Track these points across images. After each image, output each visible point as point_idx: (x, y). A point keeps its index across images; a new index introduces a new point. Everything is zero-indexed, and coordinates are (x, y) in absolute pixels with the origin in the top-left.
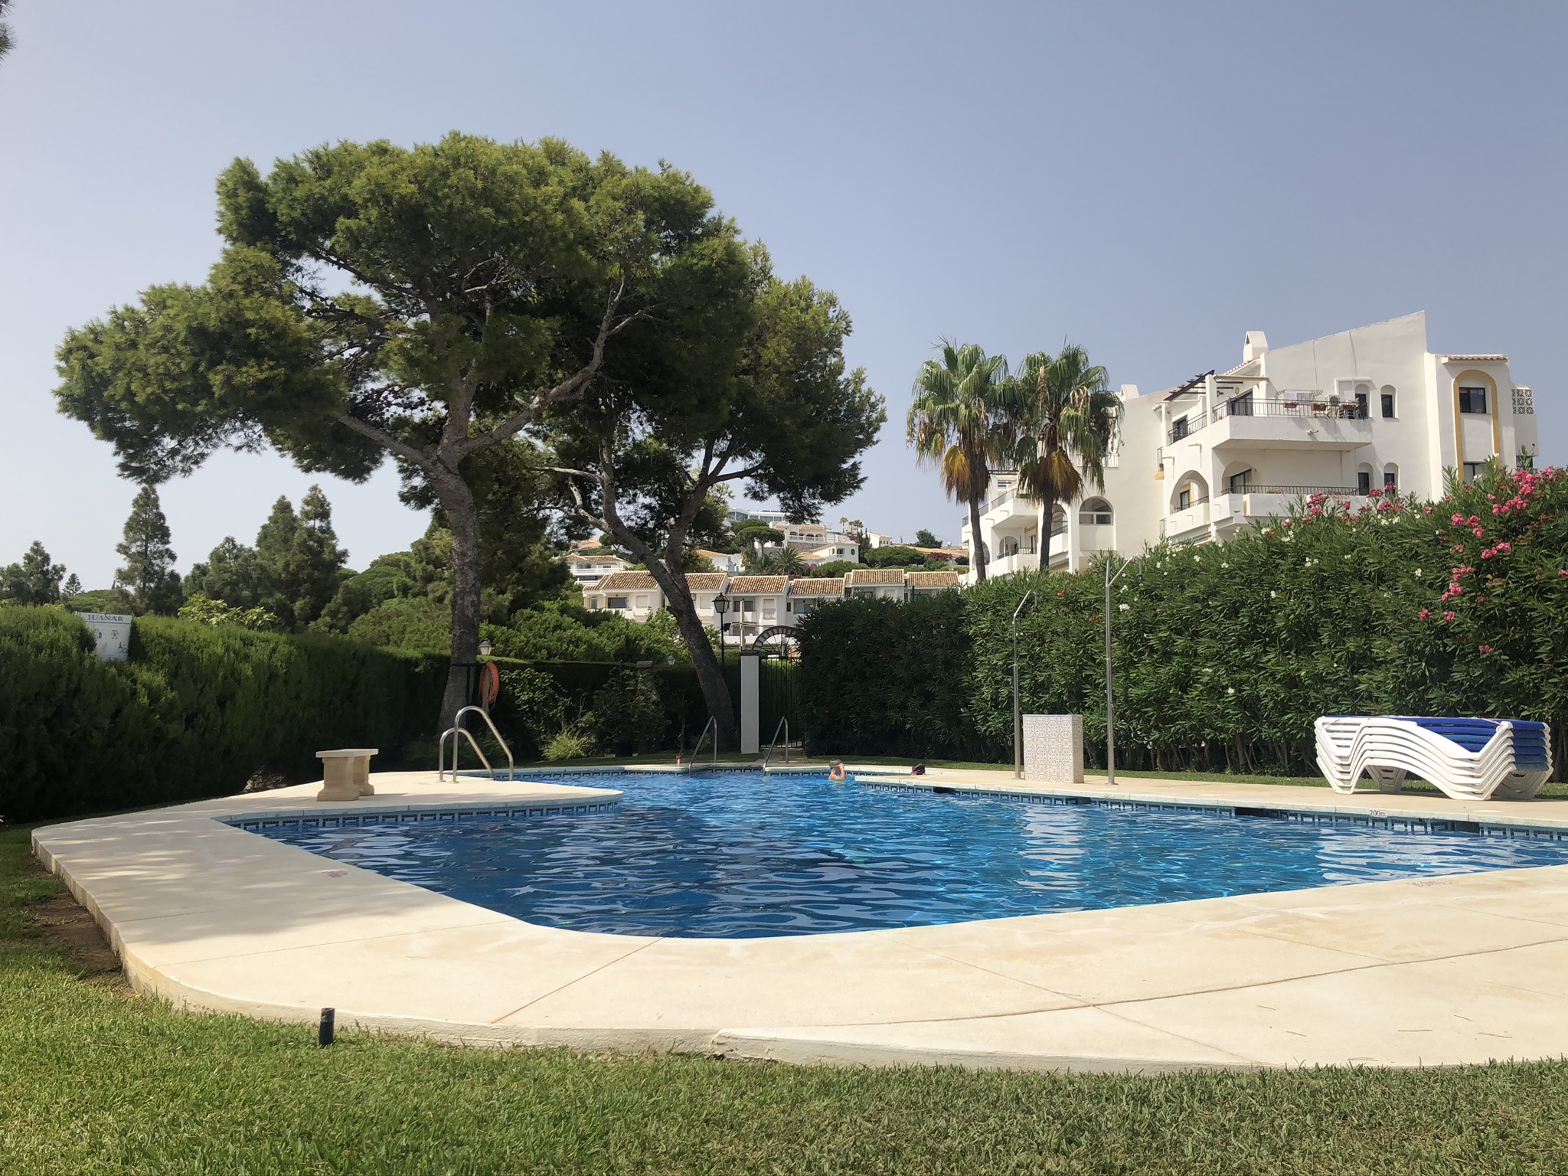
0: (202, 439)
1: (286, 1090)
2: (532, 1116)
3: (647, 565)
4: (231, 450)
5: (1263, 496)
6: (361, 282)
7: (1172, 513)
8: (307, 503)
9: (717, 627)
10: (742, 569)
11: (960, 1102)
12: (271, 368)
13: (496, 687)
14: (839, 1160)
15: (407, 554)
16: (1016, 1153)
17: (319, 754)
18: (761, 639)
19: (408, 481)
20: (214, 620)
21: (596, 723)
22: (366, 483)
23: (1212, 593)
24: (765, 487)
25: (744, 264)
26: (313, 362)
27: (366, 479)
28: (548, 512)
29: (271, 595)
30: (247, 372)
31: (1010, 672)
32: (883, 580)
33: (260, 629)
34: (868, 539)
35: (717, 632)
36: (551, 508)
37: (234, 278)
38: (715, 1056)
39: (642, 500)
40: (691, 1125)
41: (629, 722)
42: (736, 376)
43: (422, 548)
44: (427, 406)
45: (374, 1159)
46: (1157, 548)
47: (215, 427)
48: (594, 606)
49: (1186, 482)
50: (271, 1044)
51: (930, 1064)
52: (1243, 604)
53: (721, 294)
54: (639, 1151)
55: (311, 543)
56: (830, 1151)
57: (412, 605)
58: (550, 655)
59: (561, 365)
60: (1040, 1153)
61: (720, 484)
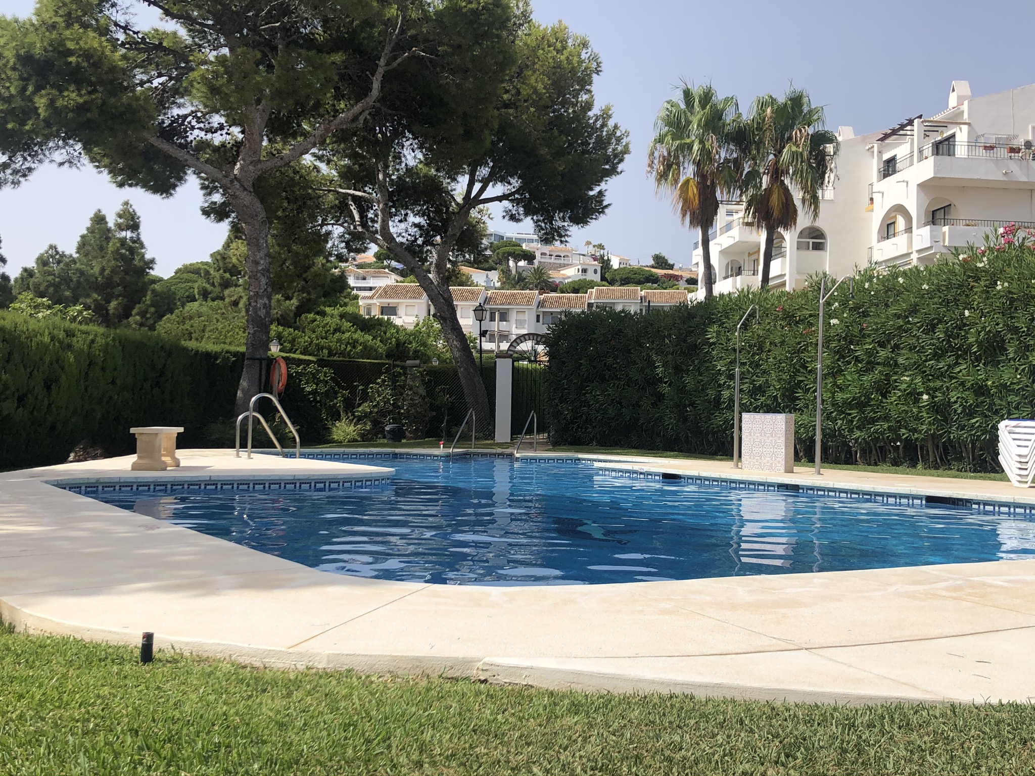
0: (30, 155)
1: (115, 696)
2: (325, 724)
3: (416, 277)
4: (54, 166)
5: (961, 228)
6: (168, 18)
7: (879, 241)
8: (120, 216)
9: (475, 333)
10: (498, 285)
11: (692, 722)
12: (90, 93)
13: (284, 378)
14: (589, 764)
15: (206, 264)
16: (741, 763)
17: (133, 430)
18: (514, 344)
19: (208, 198)
20: (40, 315)
21: (371, 412)
22: (171, 198)
23: (914, 310)
24: (521, 210)
25: (509, 8)
26: (126, 88)
27: (171, 195)
28: (330, 228)
29: (88, 296)
30: (68, 96)
31: (731, 377)
32: (622, 297)
33: (80, 323)
34: (609, 260)
35: (475, 339)
36: (333, 224)
37: (56, 12)
38: (479, 680)
39: (412, 219)
40: (461, 734)
41: (399, 413)
42: (498, 109)
43: (220, 258)
44: (225, 131)
45: (192, 752)
46: (866, 271)
47: (41, 145)
48: (369, 314)
49: (893, 214)
50: (100, 660)
51: (665, 692)
52: (940, 321)
53: (485, 36)
54: (417, 753)
55: (124, 251)
56: (581, 757)
57: (211, 308)
58: (330, 354)
59: (343, 96)
60: (762, 764)
61: (481, 206)
